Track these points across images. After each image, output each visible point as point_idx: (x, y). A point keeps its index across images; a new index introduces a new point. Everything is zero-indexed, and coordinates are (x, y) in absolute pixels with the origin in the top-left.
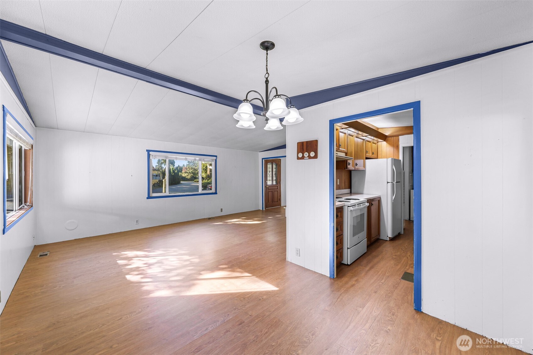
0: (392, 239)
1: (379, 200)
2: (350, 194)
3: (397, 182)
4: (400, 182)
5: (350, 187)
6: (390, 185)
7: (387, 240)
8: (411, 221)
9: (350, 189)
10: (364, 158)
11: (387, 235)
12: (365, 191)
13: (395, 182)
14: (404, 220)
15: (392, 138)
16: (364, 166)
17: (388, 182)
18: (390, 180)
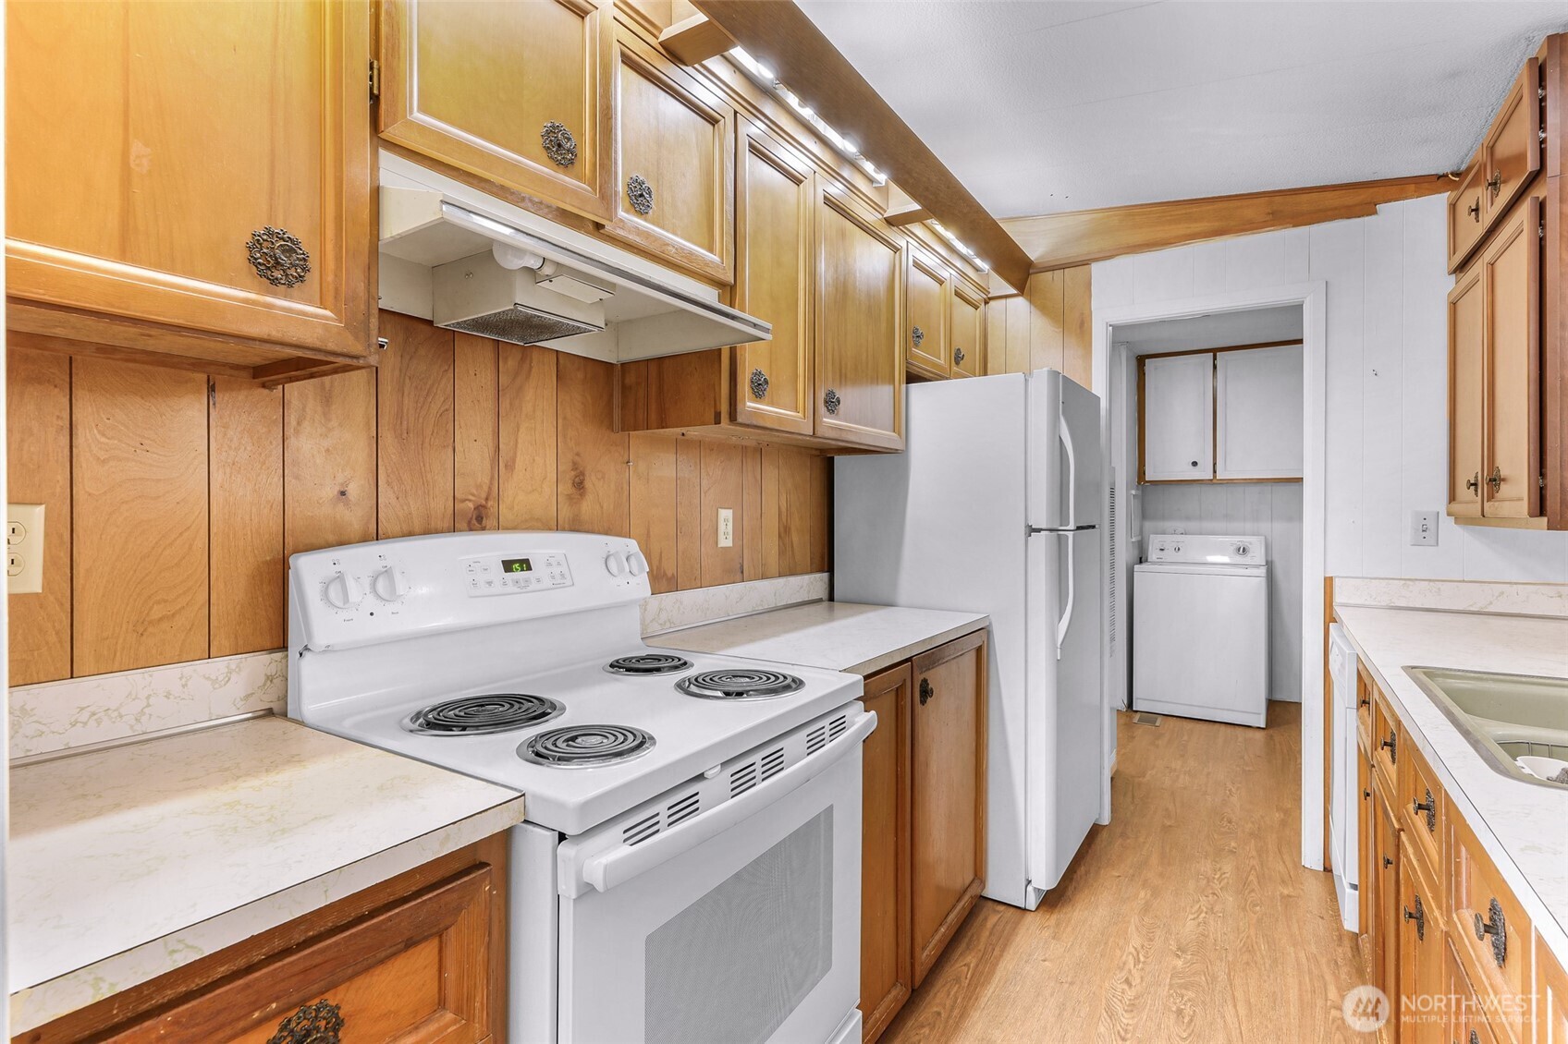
0: (1052, 900)
1: (979, 650)
2: (826, 604)
3: (1079, 528)
4: (1093, 527)
5: (826, 562)
6: (1040, 541)
7: (1025, 910)
8: (1137, 716)
9: (826, 575)
10: (899, 374)
11: (1027, 872)
12: (907, 586)
13: (1072, 526)
14: (1112, 709)
15: (1058, 273)
16: (900, 421)
17: (1032, 530)
18: (1040, 518)
